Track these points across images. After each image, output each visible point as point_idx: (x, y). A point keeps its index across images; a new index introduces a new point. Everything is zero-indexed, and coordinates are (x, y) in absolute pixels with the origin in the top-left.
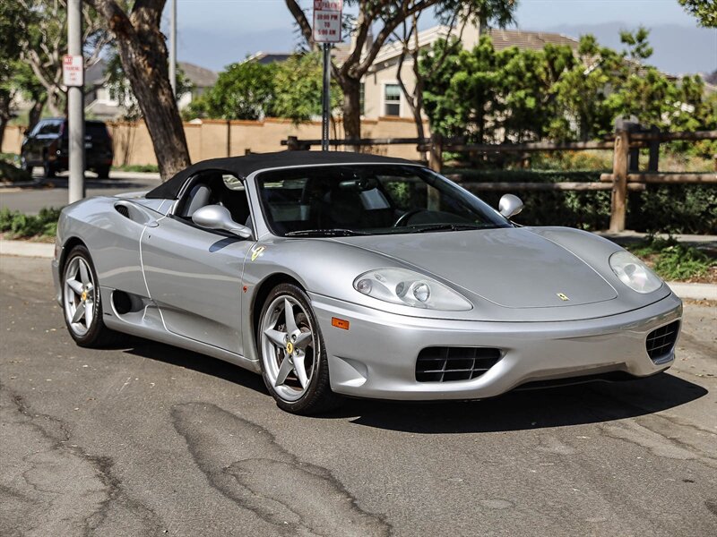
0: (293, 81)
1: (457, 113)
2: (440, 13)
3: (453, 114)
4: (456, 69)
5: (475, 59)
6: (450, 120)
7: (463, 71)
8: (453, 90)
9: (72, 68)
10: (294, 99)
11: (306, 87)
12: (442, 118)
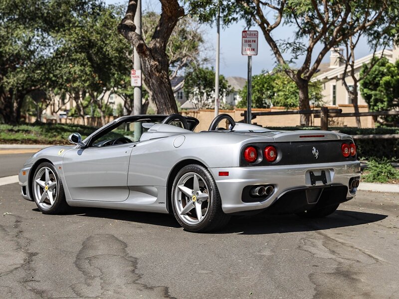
0: (285, 84)
1: (384, 101)
2: (371, 41)
3: (382, 102)
4: (383, 75)
5: (396, 68)
6: (380, 105)
7: (388, 75)
8: (382, 87)
9: (136, 77)
10: (285, 95)
11: (292, 87)
12: (375, 105)
